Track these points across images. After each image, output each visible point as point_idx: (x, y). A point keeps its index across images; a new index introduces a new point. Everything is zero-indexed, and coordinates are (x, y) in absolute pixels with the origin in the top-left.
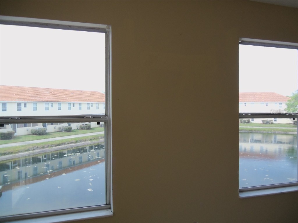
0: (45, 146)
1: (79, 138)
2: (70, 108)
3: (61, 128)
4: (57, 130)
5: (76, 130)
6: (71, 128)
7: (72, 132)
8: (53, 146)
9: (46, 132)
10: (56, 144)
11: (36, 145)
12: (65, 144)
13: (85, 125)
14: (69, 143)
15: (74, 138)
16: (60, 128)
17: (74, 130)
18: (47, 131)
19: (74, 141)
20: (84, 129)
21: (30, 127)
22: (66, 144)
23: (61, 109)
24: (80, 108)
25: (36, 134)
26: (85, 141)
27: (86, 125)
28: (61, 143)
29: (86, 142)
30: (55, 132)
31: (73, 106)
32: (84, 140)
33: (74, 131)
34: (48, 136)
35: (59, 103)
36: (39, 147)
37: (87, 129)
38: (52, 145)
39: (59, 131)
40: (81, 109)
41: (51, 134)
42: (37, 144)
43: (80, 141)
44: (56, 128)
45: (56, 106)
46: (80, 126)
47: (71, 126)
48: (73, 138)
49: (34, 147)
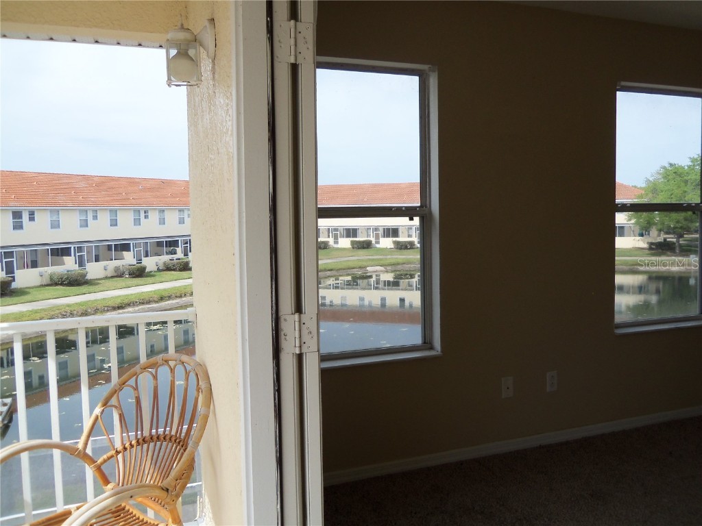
0: (89, 311)
1: (165, 290)
2: (137, 222)
3: (121, 267)
4: (110, 273)
5: (155, 272)
6: (144, 268)
7: (147, 276)
8: (108, 310)
9: (86, 278)
10: (114, 305)
11: (67, 308)
12: (134, 305)
13: (175, 261)
14: (143, 303)
15: (154, 291)
16: (117, 269)
17: (151, 272)
18: (89, 277)
19: (156, 297)
20: (174, 270)
21: (46, 268)
22: (137, 305)
23: (116, 225)
24: (162, 222)
25: (62, 284)
26: (181, 297)
27: (179, 259)
28: (126, 301)
29: (183, 299)
30: (106, 278)
31: (146, 217)
32: (178, 295)
33: (150, 275)
34: (91, 288)
35: (111, 211)
36: (75, 312)
37: (181, 270)
38: (106, 309)
39: (115, 274)
40: (164, 224)
41: (98, 284)
42: (69, 306)
43: (170, 298)
44: (108, 268)
45: (104, 218)
46: (165, 263)
47: (143, 263)
48: (151, 292)
49: (64, 314)
